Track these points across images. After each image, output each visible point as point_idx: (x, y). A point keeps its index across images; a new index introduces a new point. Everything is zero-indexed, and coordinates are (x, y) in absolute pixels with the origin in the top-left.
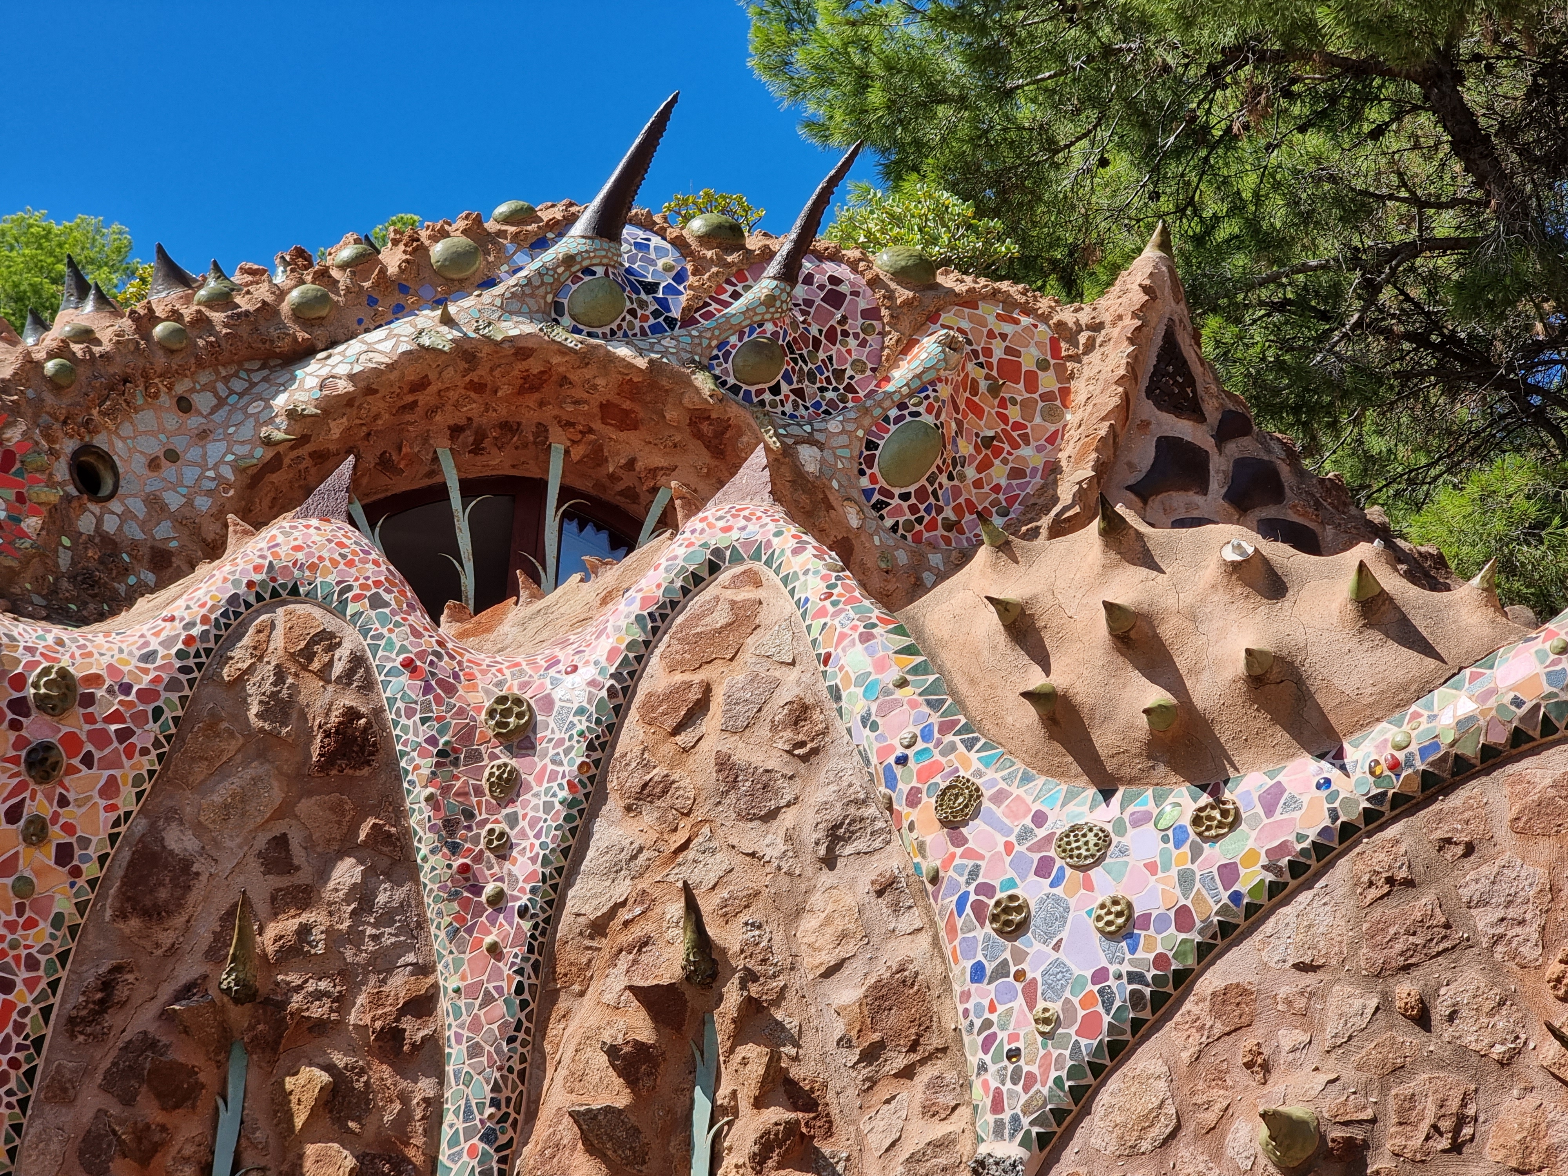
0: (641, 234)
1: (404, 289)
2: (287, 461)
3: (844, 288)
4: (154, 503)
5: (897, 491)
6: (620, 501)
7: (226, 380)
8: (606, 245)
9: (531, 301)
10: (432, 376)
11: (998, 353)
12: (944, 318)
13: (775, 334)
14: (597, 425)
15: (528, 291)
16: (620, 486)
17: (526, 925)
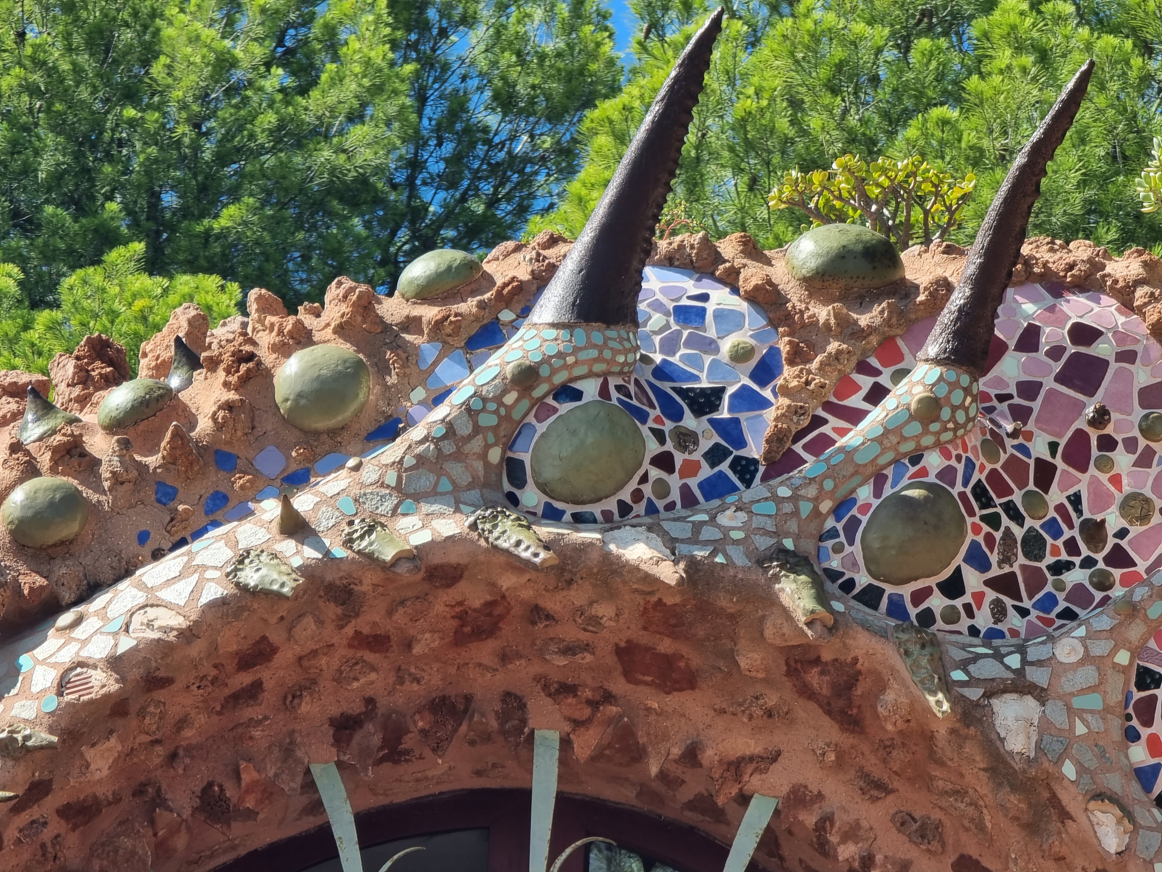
0: (690, 286)
1: (225, 462)
3: (1102, 349)
8: (597, 337)
9: (456, 470)
13: (947, 474)
14: (620, 687)
15: (448, 448)
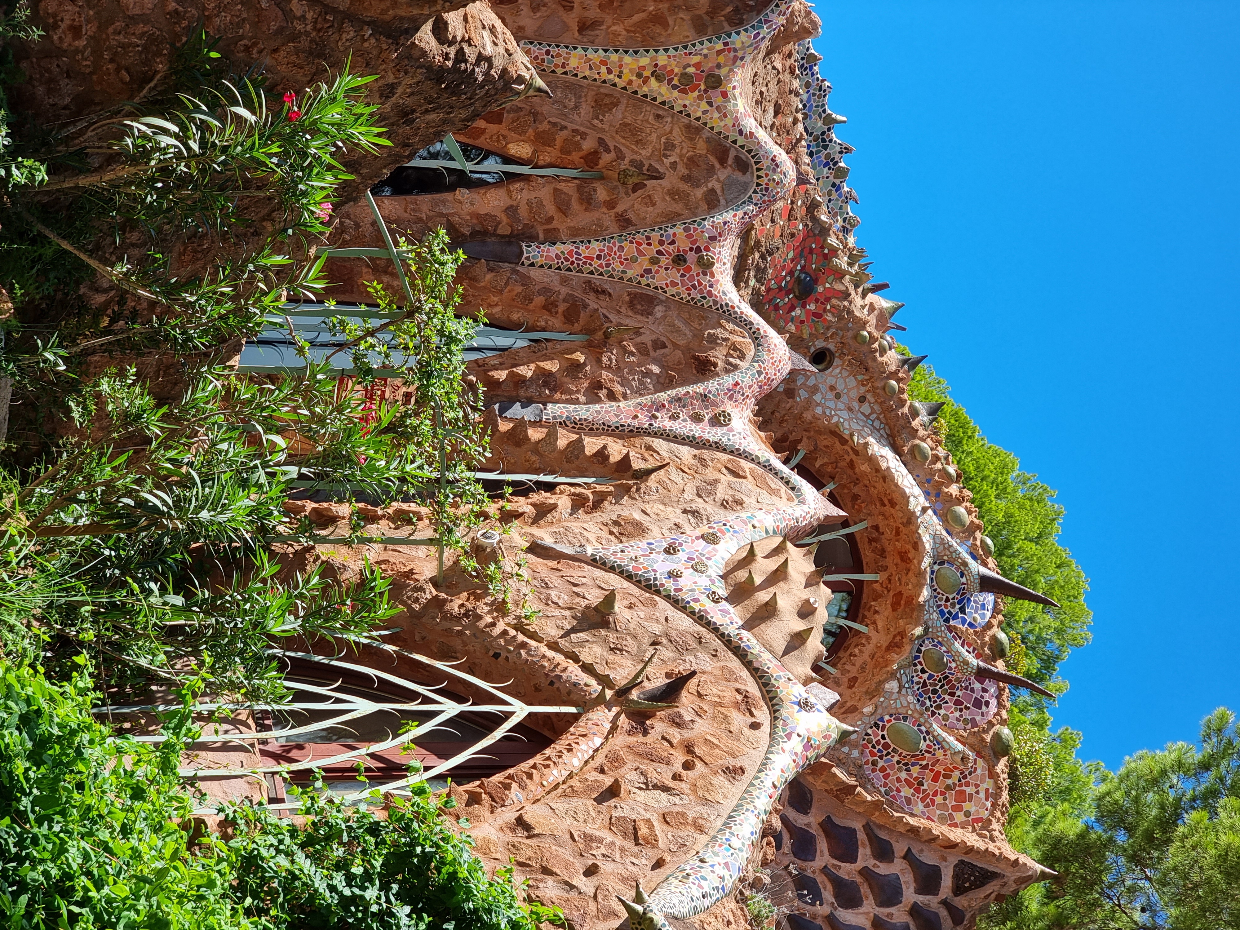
0: (990, 607)
1: (938, 495)
2: (846, 447)
3: (984, 708)
4: (815, 389)
5: (885, 733)
6: (860, 616)
7: (878, 418)
8: (977, 582)
9: (942, 548)
10: (897, 507)
11: (969, 790)
12: (980, 761)
13: (950, 668)
14: (892, 593)
15: (946, 546)
16: (866, 613)
17: (646, 426)
